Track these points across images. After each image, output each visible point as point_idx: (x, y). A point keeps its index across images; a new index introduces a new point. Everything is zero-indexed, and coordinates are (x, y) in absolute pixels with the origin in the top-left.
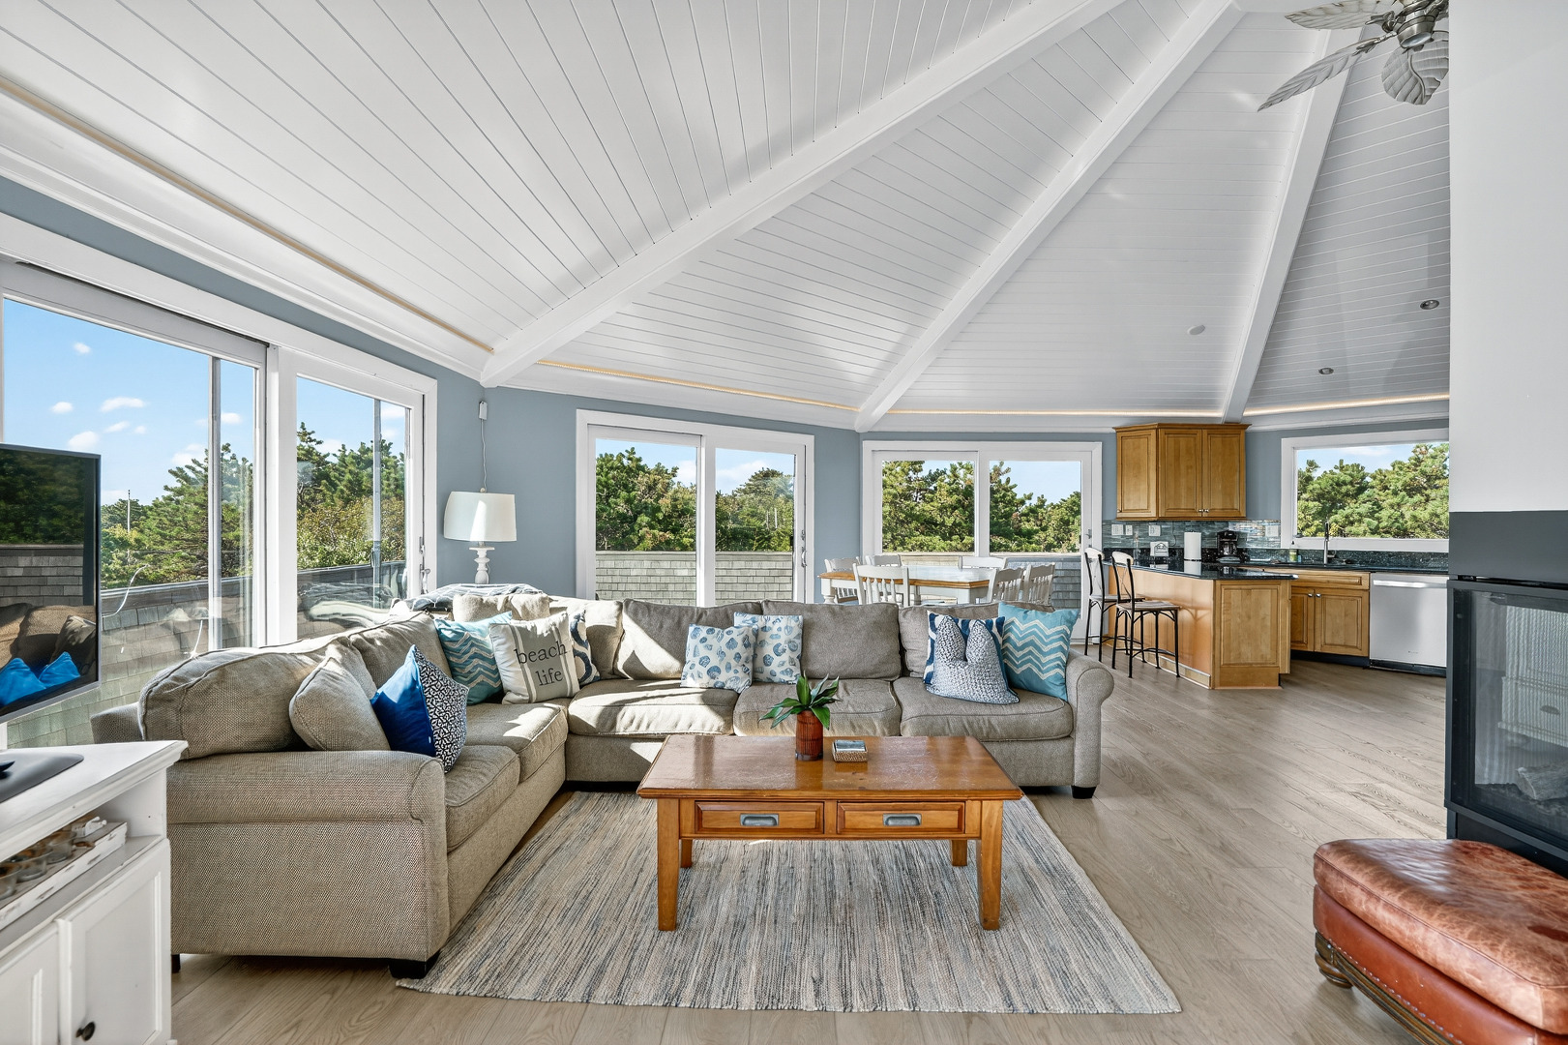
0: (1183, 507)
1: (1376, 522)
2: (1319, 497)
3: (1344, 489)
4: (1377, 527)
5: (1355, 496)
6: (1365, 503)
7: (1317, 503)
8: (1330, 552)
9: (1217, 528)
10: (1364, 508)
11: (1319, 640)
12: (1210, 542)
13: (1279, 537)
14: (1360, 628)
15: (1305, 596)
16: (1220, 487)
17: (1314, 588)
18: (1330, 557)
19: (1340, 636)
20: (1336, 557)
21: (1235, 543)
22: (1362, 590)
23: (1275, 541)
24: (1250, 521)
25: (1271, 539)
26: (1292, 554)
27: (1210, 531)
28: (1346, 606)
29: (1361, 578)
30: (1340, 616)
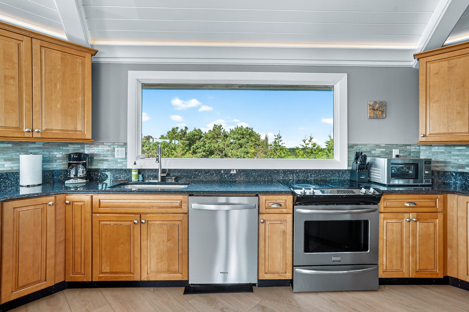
2: (188, 140)
3: (196, 137)
4: (205, 150)
5: (199, 140)
7: (187, 141)
8: (164, 171)
9: (71, 149)
10: (201, 143)
11: (145, 269)
12: (61, 163)
13: (126, 158)
14: (180, 252)
15: (131, 223)
16: (59, 106)
17: (140, 214)
18: (163, 175)
19: (164, 262)
20: (168, 175)
21: (84, 165)
22: (183, 213)
23: (122, 162)
24: (103, 144)
25: (119, 161)
26: (134, 173)
27: (51, 153)
28: (168, 231)
29: (181, 202)
30: (163, 241)
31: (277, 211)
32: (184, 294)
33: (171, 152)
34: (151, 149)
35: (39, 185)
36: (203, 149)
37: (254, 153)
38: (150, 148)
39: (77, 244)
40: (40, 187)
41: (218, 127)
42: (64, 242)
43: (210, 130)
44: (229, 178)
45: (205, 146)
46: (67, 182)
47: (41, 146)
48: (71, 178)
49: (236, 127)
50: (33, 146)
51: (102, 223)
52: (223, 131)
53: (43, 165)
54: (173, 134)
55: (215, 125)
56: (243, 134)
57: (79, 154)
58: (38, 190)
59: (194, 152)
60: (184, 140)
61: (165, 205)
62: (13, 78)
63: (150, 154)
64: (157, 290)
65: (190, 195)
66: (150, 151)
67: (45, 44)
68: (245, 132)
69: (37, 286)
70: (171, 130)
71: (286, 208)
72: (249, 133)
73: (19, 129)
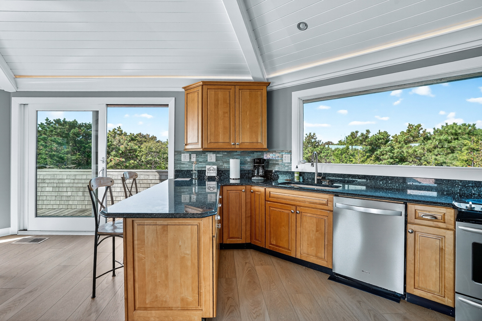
0: (221, 141)
1: (392, 154)
2: (370, 145)
3: (380, 141)
4: (393, 156)
5: (385, 144)
6: (388, 147)
7: (369, 147)
8: (319, 174)
9: (256, 156)
10: (388, 148)
12: (250, 166)
13: (291, 163)
14: (326, 243)
15: (290, 212)
16: (248, 126)
17: (296, 206)
18: (319, 178)
19: (313, 248)
20: (324, 178)
21: (263, 167)
22: (329, 210)
23: (288, 166)
24: (275, 152)
25: (286, 164)
26: (296, 175)
27: (245, 158)
28: (316, 223)
29: (328, 200)
30: (313, 231)
31: (431, 223)
32: (328, 279)
33: (349, 158)
34: (329, 155)
35: (238, 179)
36: (389, 155)
37: (467, 160)
38: (327, 155)
39: (257, 221)
40: (239, 180)
41: (414, 127)
42: (250, 217)
43: (403, 132)
44: (385, 185)
45: (393, 151)
46: (253, 178)
47: (239, 153)
48: (254, 176)
49: (445, 125)
50: (236, 153)
51: (271, 208)
52: (423, 131)
53: (240, 166)
54: (353, 138)
55: (410, 125)
56: (456, 134)
57: (260, 159)
58: (238, 182)
59: (378, 159)
60: (365, 145)
61: (315, 201)
62: (227, 113)
63: (328, 160)
64: (308, 270)
65: (336, 196)
66: (327, 157)
67: (242, 87)
68: (460, 131)
69: (238, 240)
70: (349, 134)
71: (445, 223)
72: (467, 131)
73: (229, 143)
